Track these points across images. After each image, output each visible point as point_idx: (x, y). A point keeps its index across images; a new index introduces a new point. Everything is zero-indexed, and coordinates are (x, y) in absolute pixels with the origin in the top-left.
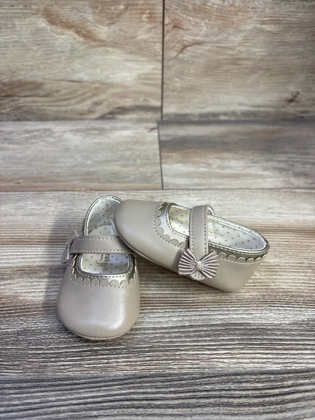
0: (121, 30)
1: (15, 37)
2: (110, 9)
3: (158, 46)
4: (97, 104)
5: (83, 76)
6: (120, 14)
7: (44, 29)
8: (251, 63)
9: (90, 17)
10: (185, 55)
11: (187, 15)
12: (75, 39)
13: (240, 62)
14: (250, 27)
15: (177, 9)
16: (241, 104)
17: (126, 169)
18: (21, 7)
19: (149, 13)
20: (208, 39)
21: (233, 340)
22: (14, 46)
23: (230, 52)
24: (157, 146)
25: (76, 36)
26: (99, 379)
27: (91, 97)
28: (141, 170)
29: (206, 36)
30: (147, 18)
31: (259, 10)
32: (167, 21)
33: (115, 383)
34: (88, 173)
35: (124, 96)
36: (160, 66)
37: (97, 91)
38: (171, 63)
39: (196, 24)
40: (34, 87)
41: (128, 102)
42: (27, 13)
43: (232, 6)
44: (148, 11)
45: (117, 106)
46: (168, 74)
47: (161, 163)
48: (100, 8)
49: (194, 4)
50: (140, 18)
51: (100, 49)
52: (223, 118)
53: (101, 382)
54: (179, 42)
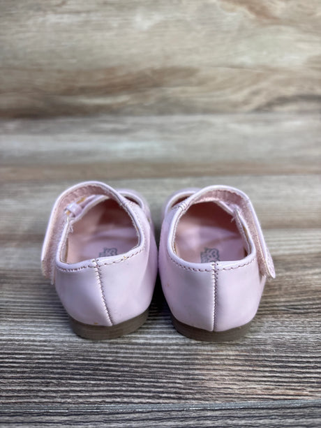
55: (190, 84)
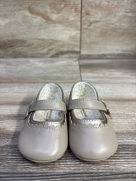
0: (62, 16)
1: (15, 19)
2: (57, 7)
3: (79, 23)
4: (51, 50)
5: (44, 37)
6: (62, 9)
7: (28, 16)
8: (121, 31)
9: (49, 10)
10: (91, 27)
11: (92, 9)
12: (41, 20)
13: (116, 30)
14: (121, 14)
15: (87, 6)
16: (117, 50)
17: (64, 75)
18: (18, 6)
19: (75, 8)
20: (102, 20)
21: (128, 154)
22: (14, 24)
23: (112, 26)
24: (78, 67)
25: (42, 19)
26: (48, 174)
27: (48, 47)
28: (71, 75)
29: (101, 18)
30: (74, 10)
31: (125, 7)
32: (83, 11)
33: (58, 177)
34: (45, 77)
35: (63, 46)
36: (79, 32)
37: (50, 44)
38: (85, 31)
39: (97, 13)
40: (22, 42)
41: (65, 49)
42: (21, 9)
43: (113, 5)
44: (74, 7)
45: (59, 51)
46: (83, 36)
47: (80, 73)
48: (53, 6)
49: (95, 4)
50: (71, 11)
51: (53, 25)
52: (108, 57)
53: (49, 176)
54: (88, 21)
55: (24, 46)
